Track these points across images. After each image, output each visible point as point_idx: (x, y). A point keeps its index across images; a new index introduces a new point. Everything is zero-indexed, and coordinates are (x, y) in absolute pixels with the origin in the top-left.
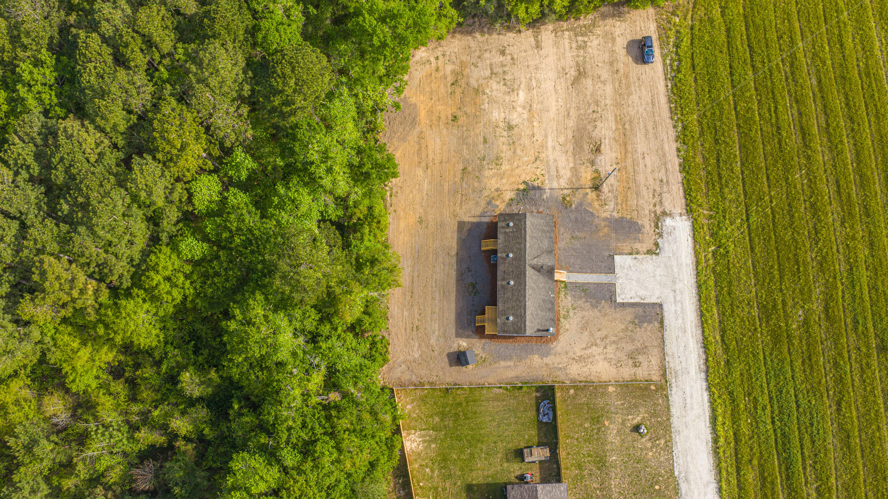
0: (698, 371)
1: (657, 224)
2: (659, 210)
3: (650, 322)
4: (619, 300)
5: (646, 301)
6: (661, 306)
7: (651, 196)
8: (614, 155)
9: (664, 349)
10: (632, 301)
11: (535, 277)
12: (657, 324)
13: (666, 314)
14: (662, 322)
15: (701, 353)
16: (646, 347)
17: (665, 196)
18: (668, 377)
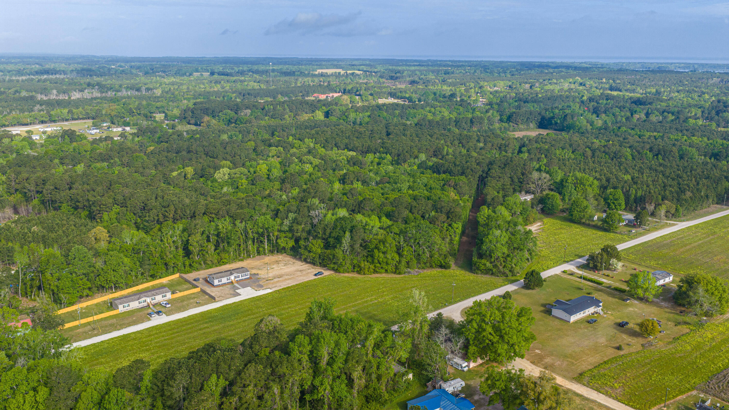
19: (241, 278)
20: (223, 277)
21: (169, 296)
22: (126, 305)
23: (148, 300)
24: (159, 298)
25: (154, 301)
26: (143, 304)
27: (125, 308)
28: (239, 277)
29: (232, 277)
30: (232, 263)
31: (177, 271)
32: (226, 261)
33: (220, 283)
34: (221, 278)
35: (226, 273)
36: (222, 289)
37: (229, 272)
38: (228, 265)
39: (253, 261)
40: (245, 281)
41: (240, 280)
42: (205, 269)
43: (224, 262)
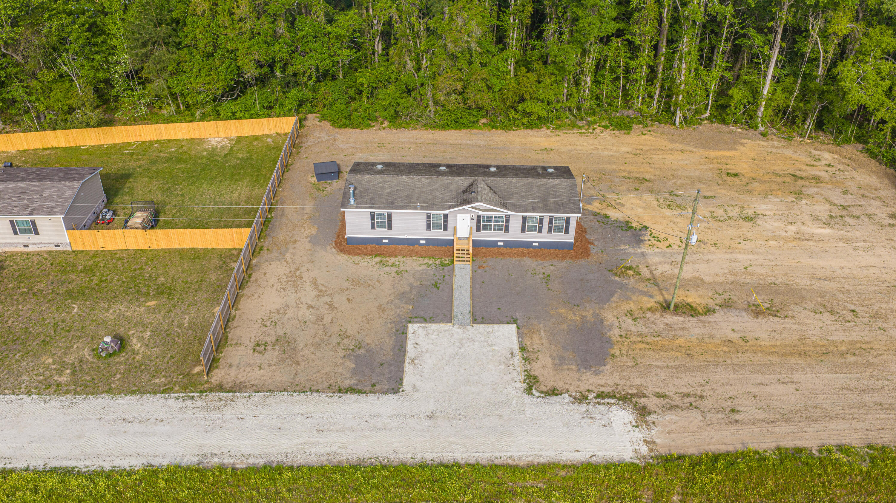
0: (205, 450)
1: (608, 396)
2: (652, 403)
3: (354, 372)
4: (412, 327)
5: (408, 368)
6: (395, 391)
7: (685, 390)
8: (764, 335)
9: (285, 390)
10: (410, 346)
11: (453, 187)
12: (347, 383)
13: (371, 397)
14: (351, 390)
15: (252, 460)
16: (298, 363)
17: (695, 416)
18: (215, 396)
19: (515, 234)
20: (405, 201)
21: (55, 233)
28: (504, 224)
29: (462, 222)
30: (573, 126)
31: (301, 103)
32: (538, 109)
33: (381, 233)
34: (392, 205)
35: (425, 180)
36: (356, 282)
37: (464, 181)
38: (544, 131)
39: (673, 141)
40: (529, 263)
41: (508, 244)
42: (433, 126)
43: (529, 114)
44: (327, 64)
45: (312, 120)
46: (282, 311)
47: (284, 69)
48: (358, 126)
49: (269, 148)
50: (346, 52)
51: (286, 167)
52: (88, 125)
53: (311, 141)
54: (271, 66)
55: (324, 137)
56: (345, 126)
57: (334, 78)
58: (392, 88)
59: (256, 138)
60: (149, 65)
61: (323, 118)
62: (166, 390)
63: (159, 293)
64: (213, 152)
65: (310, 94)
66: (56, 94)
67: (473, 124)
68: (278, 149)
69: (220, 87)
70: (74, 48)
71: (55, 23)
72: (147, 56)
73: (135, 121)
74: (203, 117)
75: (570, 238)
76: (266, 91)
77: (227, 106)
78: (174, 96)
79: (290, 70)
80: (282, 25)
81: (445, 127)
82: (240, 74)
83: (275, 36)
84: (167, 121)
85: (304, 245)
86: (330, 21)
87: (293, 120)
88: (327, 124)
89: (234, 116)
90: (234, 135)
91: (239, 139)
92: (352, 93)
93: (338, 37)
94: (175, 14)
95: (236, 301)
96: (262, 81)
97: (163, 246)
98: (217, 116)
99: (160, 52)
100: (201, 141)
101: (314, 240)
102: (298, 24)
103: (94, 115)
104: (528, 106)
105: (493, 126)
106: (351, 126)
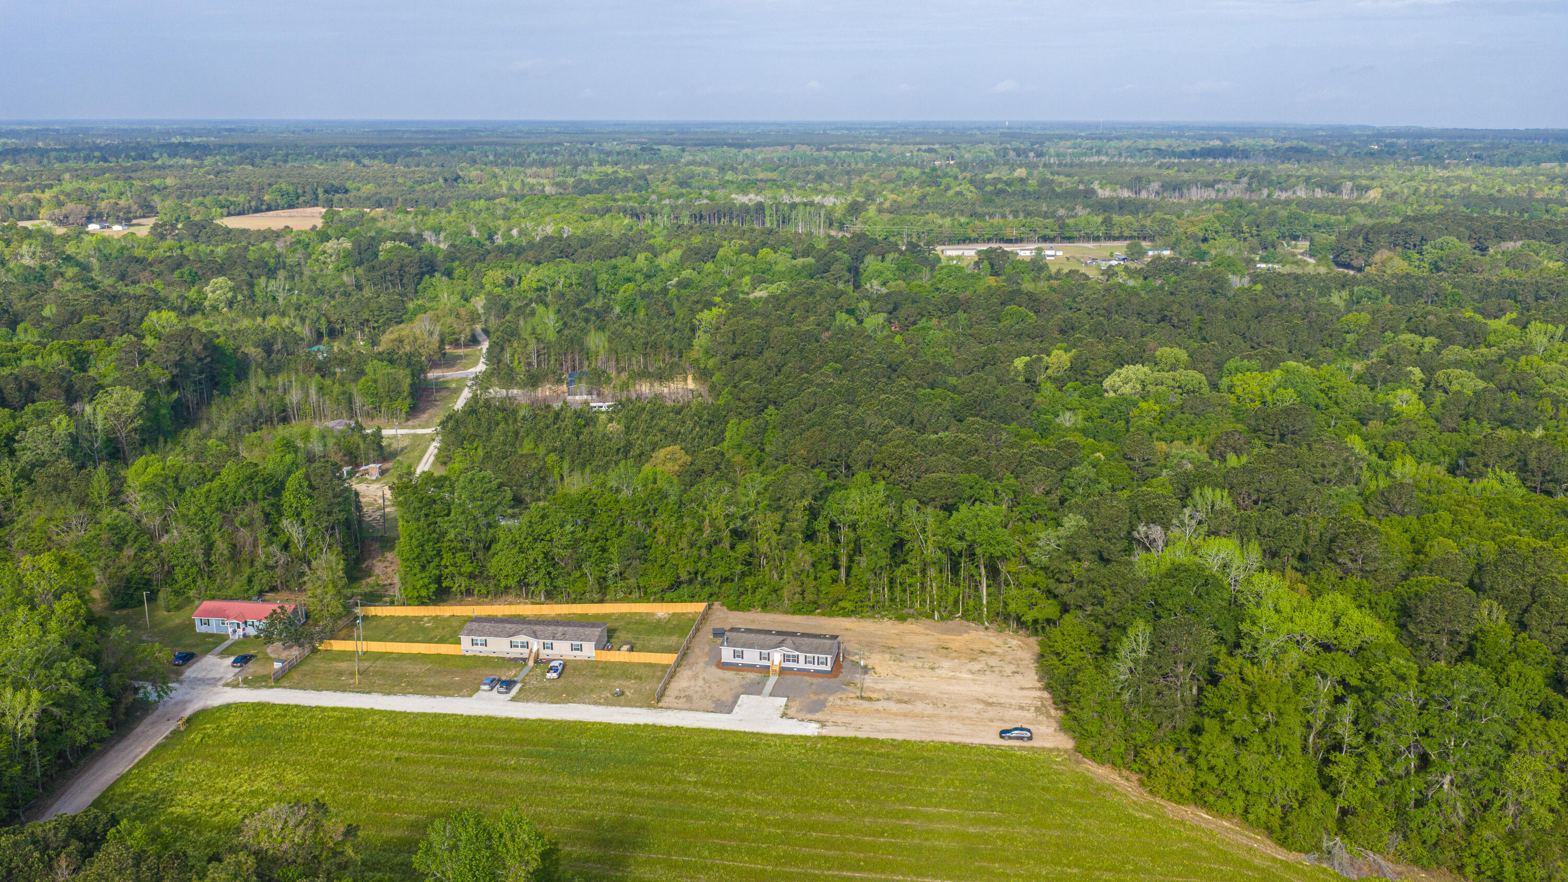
1: (813, 721)
2: (829, 724)
3: (714, 707)
4: (742, 697)
5: (736, 707)
6: (729, 713)
7: (845, 721)
9: (687, 710)
10: (740, 701)
11: (775, 640)
12: (711, 710)
13: (719, 714)
14: (712, 712)
16: (692, 703)
17: (843, 728)
18: (660, 709)
19: (802, 665)
20: (751, 646)
21: (589, 651)
22: (479, 639)
23: (535, 645)
24: (562, 649)
25: (548, 651)
26: (520, 650)
27: (475, 647)
28: (796, 659)
29: (777, 657)
30: (872, 617)
31: (711, 595)
32: (849, 605)
33: (738, 661)
34: (744, 646)
35: (762, 636)
36: (723, 680)
37: (780, 638)
38: (853, 619)
39: (926, 629)
40: (807, 678)
41: (799, 670)
42: (786, 612)
43: (844, 608)
44: (728, 574)
45: (717, 605)
46: (689, 687)
47: (703, 575)
48: (743, 610)
49: (690, 620)
50: (740, 567)
51: (697, 630)
52: (593, 602)
53: (714, 617)
54: (696, 573)
55: (722, 615)
56: (735, 610)
57: (732, 580)
58: (765, 588)
59: (683, 614)
60: (629, 570)
61: (723, 604)
62: (641, 707)
63: (636, 678)
64: (659, 620)
65: (717, 590)
66: (579, 584)
67: (811, 612)
68: (694, 620)
69: (666, 585)
70: (593, 560)
71: (585, 547)
72: (630, 565)
73: (617, 601)
74: (654, 601)
75: (828, 668)
76: (692, 587)
77: (669, 595)
78: (639, 588)
79: (706, 576)
80: (704, 552)
81: (794, 613)
82: (679, 577)
83: (700, 557)
84: (634, 601)
85: (702, 664)
86: (732, 547)
87: (705, 604)
88: (725, 608)
89: (672, 601)
90: (671, 612)
91: (674, 614)
92: (742, 590)
93: (736, 559)
94: (647, 543)
95: (669, 682)
96: (690, 582)
97: (637, 660)
98: (662, 600)
99: (636, 563)
100: (653, 614)
101: (707, 663)
102: (713, 550)
103: (597, 597)
104: (842, 604)
105: (823, 614)
106: (738, 610)
